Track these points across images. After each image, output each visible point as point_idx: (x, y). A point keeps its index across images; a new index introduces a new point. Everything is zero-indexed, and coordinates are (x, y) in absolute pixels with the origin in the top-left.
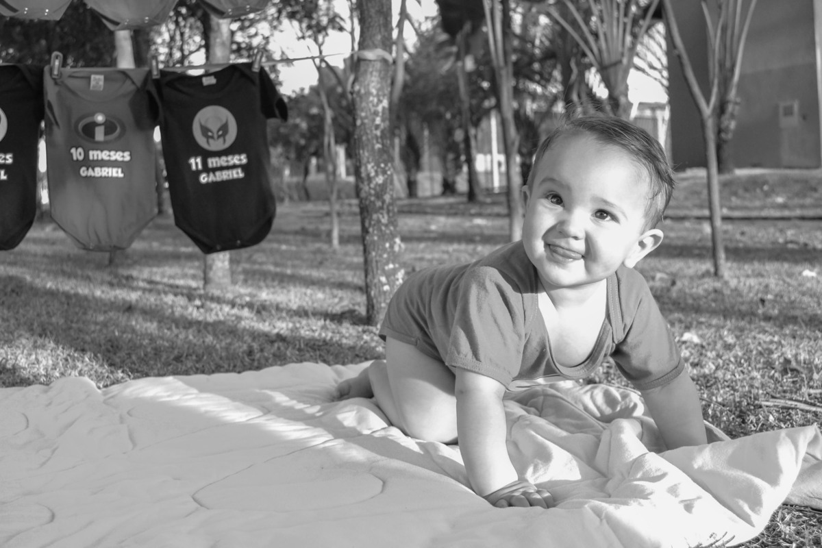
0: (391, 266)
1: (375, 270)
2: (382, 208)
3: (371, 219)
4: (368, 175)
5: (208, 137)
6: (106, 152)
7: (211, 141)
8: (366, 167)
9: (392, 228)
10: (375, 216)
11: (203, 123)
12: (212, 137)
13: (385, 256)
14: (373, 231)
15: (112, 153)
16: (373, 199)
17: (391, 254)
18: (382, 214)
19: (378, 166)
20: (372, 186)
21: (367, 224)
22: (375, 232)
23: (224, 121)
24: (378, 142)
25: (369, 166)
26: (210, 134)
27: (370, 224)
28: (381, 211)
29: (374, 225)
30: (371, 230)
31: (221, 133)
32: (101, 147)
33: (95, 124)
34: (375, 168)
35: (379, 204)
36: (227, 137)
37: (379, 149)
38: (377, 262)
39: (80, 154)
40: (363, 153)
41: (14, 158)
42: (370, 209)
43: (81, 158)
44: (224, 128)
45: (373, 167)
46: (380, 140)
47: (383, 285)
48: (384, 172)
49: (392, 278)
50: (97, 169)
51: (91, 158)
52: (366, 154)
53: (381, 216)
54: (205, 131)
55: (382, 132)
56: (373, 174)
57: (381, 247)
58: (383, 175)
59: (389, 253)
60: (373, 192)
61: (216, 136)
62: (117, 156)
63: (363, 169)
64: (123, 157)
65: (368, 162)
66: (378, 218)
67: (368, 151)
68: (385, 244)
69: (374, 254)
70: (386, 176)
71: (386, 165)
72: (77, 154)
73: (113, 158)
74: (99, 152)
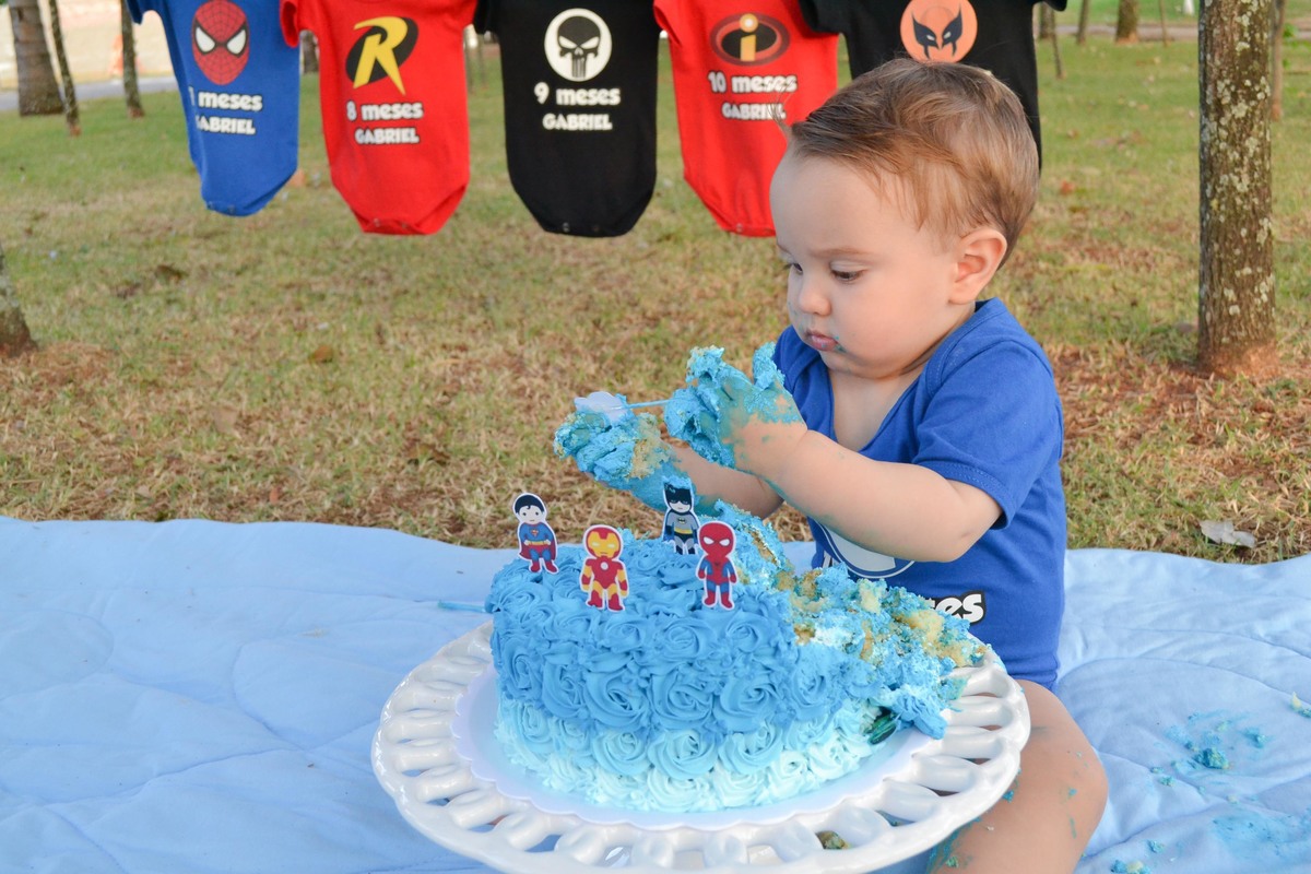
0: (1247, 270)
1: (1216, 275)
2: (1239, 164)
3: (1217, 183)
4: (1218, 102)
5: (926, 43)
6: (758, 79)
7: (931, 49)
8: (1216, 89)
9: (1256, 201)
10: (1224, 179)
11: (918, 21)
12: (934, 44)
13: (1238, 252)
14: (1219, 205)
15: (768, 79)
16: (1223, 146)
17: (1249, 249)
18: (1238, 174)
19: (1239, 84)
20: (1223, 122)
21: (1208, 192)
22: (1223, 207)
23: (955, 15)
24: (1242, 39)
25: (1221, 85)
26: (930, 38)
27: (1214, 191)
28: (1236, 170)
29: (1222, 194)
30: (1214, 203)
31: (948, 35)
32: (750, 70)
33: (741, 34)
34: (1233, 88)
35: (1234, 156)
36: (958, 43)
37: (1244, 50)
38: (1220, 262)
39: (721, 83)
40: (1213, 60)
41: (622, 95)
42: (1216, 165)
43: (722, 88)
44: (955, 28)
45: (1228, 87)
46: (1246, 35)
47: (1229, 304)
48: (1251, 96)
49: (1248, 292)
50: (744, 107)
51: (735, 89)
52: (1218, 62)
53: (1236, 179)
54: (922, 32)
55: (1254, 18)
56: (1226, 101)
57: (1230, 236)
58: (1247, 103)
59: (1245, 248)
60: (1224, 133)
61: (939, 41)
62: (775, 84)
63: (1209, 91)
64: (786, 85)
65: (1221, 78)
66: (1231, 181)
67: (1221, 56)
68: (1240, 230)
69: (1216, 247)
70: (1253, 103)
71: (1256, 81)
72: (717, 82)
73: (769, 89)
74: (746, 80)
